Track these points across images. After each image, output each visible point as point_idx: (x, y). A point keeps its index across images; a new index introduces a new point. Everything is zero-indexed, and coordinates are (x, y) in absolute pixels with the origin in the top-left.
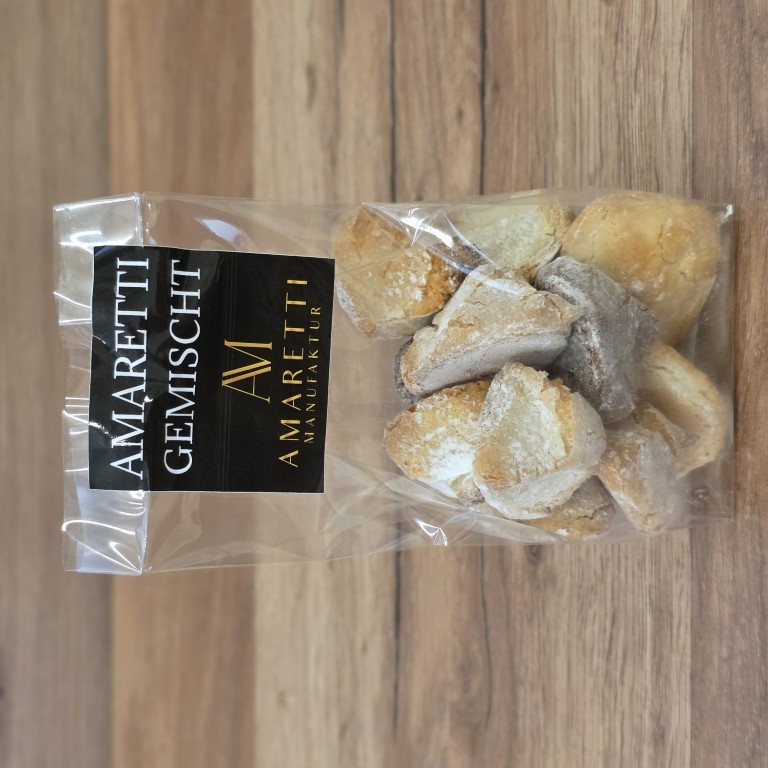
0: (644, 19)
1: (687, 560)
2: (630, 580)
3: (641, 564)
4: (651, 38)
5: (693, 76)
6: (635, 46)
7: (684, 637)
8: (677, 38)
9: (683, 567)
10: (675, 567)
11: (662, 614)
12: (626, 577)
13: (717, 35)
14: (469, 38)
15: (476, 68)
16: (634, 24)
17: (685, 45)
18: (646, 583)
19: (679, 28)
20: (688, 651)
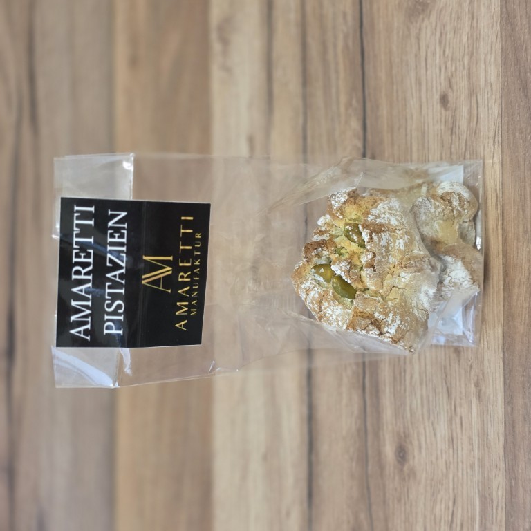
0: (470, 121)
1: (502, 465)
2: (465, 477)
3: (472, 466)
4: (474, 133)
5: (502, 158)
6: (464, 137)
7: (501, 515)
8: (491, 134)
9: (499, 470)
10: (494, 470)
11: (486, 499)
12: (462, 474)
13: (517, 134)
14: (355, 124)
15: (360, 144)
16: (463, 123)
17: (496, 139)
18: (476, 479)
19: (492, 128)
20: (504, 524)
